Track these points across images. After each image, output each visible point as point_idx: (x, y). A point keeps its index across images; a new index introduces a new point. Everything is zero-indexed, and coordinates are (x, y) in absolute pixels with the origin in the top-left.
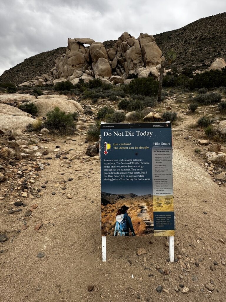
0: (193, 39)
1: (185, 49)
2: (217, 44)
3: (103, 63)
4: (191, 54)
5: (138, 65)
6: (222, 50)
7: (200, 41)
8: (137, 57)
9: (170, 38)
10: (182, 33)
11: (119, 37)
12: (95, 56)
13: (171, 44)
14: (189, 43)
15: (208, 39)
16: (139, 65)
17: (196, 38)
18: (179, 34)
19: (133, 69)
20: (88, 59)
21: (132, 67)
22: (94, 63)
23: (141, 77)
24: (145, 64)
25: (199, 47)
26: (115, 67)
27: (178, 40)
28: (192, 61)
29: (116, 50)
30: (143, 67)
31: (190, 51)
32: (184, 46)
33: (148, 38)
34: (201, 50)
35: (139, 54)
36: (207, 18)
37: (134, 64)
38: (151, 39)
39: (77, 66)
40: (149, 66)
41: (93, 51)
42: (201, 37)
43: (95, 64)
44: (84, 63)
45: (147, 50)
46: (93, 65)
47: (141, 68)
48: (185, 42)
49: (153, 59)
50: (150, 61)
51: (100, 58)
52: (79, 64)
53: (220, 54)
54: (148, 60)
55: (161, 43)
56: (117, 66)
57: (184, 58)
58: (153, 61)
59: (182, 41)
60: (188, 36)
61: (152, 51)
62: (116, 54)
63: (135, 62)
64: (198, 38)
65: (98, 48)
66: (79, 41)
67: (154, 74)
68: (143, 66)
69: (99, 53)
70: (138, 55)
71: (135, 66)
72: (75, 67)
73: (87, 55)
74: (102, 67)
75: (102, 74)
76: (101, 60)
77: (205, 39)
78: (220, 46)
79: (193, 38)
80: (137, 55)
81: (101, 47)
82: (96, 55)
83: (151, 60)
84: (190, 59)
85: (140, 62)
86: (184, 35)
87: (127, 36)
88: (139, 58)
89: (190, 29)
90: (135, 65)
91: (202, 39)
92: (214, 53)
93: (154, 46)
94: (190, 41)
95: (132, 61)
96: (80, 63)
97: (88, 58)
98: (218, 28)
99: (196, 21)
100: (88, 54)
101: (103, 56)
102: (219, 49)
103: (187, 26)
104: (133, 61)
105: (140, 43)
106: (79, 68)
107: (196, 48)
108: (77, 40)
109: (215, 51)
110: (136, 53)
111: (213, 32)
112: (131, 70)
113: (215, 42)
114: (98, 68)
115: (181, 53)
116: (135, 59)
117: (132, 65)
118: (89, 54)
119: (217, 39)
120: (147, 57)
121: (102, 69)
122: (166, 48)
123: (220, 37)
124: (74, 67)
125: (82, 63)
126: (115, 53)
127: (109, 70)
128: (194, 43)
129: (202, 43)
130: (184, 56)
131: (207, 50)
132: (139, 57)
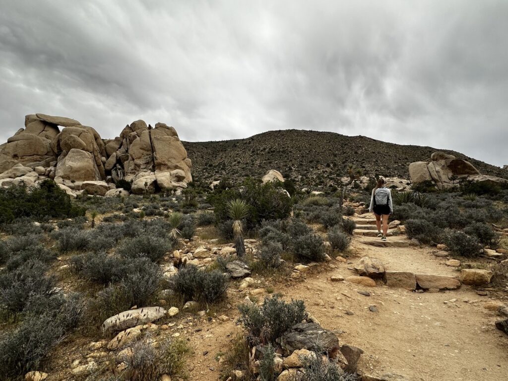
0: (262, 151)
1: (252, 160)
2: (288, 159)
3: (79, 157)
4: (259, 166)
5: (142, 167)
6: (293, 165)
7: (269, 153)
8: (143, 154)
9: (236, 146)
10: (250, 143)
11: (128, 126)
12: (66, 144)
13: (236, 152)
14: (258, 154)
15: (278, 152)
16: (144, 167)
17: (265, 149)
18: (246, 143)
19: (133, 173)
20: (56, 150)
21: (132, 170)
22: (62, 156)
23: (136, 186)
24: (154, 167)
25: (268, 159)
26: (111, 167)
27: (244, 149)
28: (259, 174)
29: (120, 143)
30: (149, 171)
31: (258, 162)
32: (251, 156)
33: (167, 130)
34: (270, 163)
35: (148, 151)
36: (276, 131)
37: (136, 164)
38: (171, 131)
39: (27, 158)
40: (160, 169)
41: (65, 136)
42: (270, 149)
43: (63, 158)
44: (46, 155)
45: (157, 145)
46: (60, 159)
47: (145, 172)
48: (253, 152)
49: (169, 161)
50: (163, 163)
51: (73, 149)
52: (33, 155)
53: (292, 169)
54: (159, 161)
55: (225, 151)
56: (115, 166)
57: (250, 170)
58: (169, 164)
59: (249, 150)
60: (256, 147)
61: (167, 148)
62: (120, 148)
63: (138, 162)
64: (267, 150)
65: (75, 133)
66: (45, 119)
67: (162, 184)
68: (150, 169)
69: (74, 141)
70: (145, 152)
71: (138, 169)
72: (21, 158)
73: (54, 142)
74: (73, 163)
75: (71, 175)
76: (73, 152)
77: (274, 151)
78: (291, 161)
79: (262, 149)
80: (142, 151)
81: (83, 133)
82: (68, 144)
83: (164, 161)
84: (256, 171)
85: (147, 163)
86: (252, 144)
87: (142, 125)
88: (146, 157)
89: (259, 140)
90: (137, 166)
91: (272, 152)
92: (285, 167)
93: (171, 141)
94: (259, 152)
95: (133, 160)
96: (35, 153)
97: (56, 148)
98: (288, 143)
99: (265, 133)
100: (56, 141)
101: (81, 147)
102: (290, 164)
103: (255, 136)
104: (135, 160)
105: (150, 135)
106: (32, 162)
107: (265, 160)
108: (41, 117)
109: (286, 166)
110: (141, 148)
111: (283, 146)
112: (129, 174)
113: (286, 157)
114: (64, 164)
115: (247, 163)
116: (139, 158)
117: (133, 167)
118: (59, 141)
119: (288, 154)
120: (158, 156)
121: (71, 168)
122: (230, 156)
123: (291, 152)
124: (17, 159)
125: (39, 153)
126: (118, 146)
127: (88, 171)
128: (262, 154)
129: (271, 155)
130: (250, 168)
131: (276, 163)
132: (147, 155)
